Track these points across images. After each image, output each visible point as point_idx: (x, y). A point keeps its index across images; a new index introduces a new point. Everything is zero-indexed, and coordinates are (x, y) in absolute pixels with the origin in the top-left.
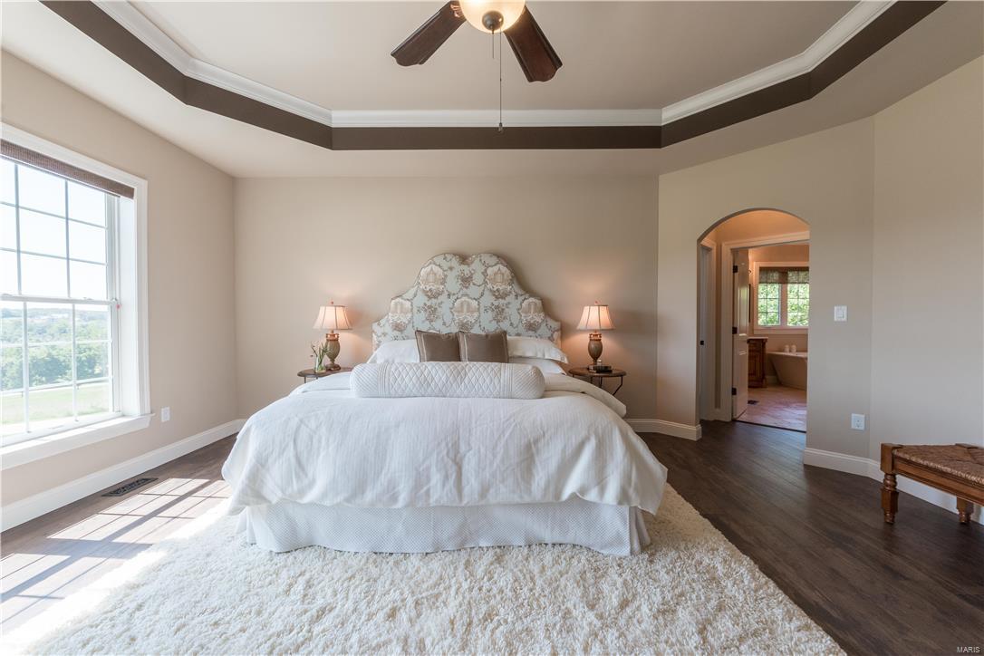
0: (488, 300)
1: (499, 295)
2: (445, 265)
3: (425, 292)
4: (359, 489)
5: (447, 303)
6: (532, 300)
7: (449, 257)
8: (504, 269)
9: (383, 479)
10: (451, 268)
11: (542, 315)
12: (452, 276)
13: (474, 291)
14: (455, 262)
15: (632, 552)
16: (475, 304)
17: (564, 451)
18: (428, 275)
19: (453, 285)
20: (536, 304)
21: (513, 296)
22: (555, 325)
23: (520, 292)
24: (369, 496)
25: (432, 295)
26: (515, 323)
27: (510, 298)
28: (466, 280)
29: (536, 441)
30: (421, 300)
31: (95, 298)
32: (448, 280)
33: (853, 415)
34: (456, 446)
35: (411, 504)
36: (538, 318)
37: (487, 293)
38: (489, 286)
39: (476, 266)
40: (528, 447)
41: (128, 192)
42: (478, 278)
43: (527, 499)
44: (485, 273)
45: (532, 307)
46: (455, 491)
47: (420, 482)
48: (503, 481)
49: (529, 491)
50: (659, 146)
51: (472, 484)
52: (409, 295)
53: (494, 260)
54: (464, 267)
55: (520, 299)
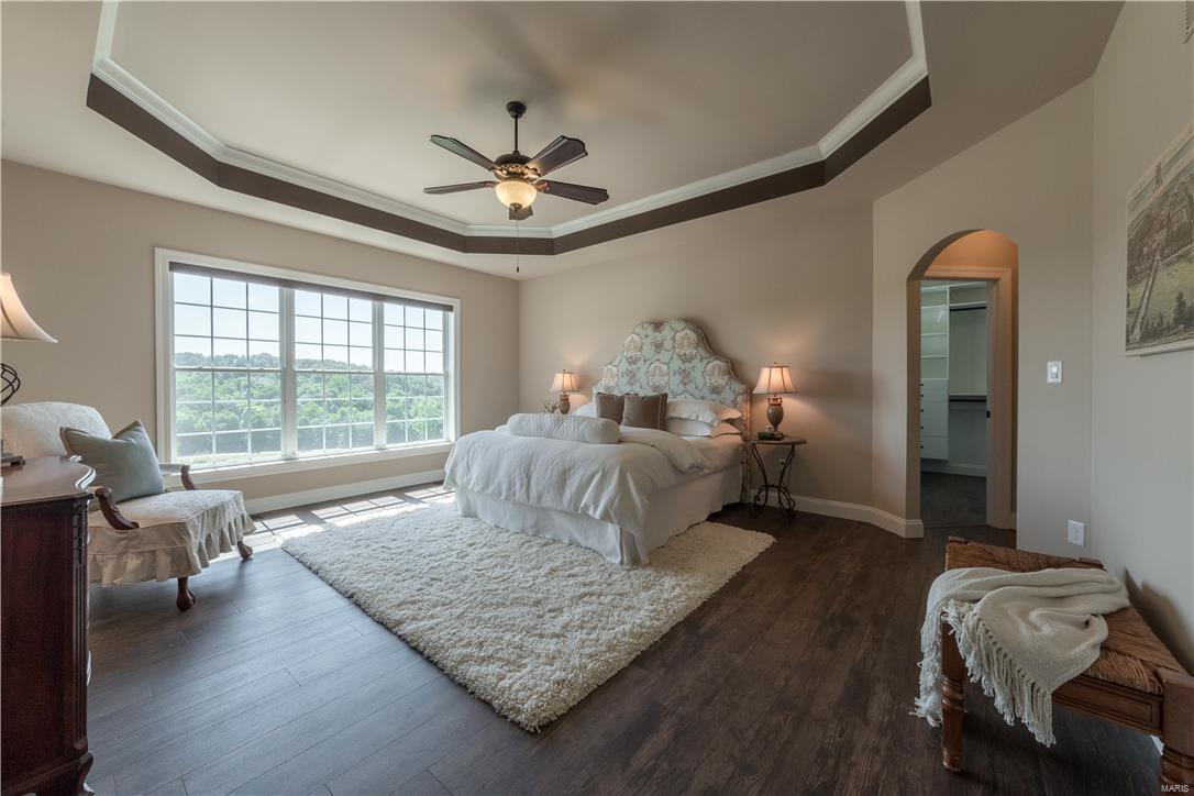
0: (677, 364)
1: (686, 359)
2: (643, 333)
3: (627, 359)
4: (486, 485)
5: (644, 368)
6: (716, 362)
7: (646, 326)
8: (691, 334)
9: (496, 482)
10: (646, 336)
11: (727, 377)
12: (647, 342)
13: (665, 356)
14: (650, 331)
15: (622, 563)
16: (665, 368)
17: (582, 478)
18: (630, 342)
19: (648, 351)
20: (719, 368)
21: (698, 360)
22: (738, 387)
23: (705, 355)
24: (490, 490)
25: (633, 361)
26: (700, 386)
27: (696, 362)
28: (658, 346)
29: (569, 469)
30: (625, 366)
31: (437, 372)
32: (645, 347)
33: (1070, 522)
34: (529, 466)
35: (507, 498)
36: (722, 381)
37: (675, 357)
38: (677, 351)
39: (667, 332)
40: (564, 472)
41: (450, 308)
42: (668, 344)
43: (560, 508)
44: (673, 339)
45: (716, 369)
46: (525, 495)
47: (511, 486)
48: (548, 492)
49: (561, 502)
50: (823, 183)
51: (534, 493)
52: (616, 363)
53: (683, 324)
54: (657, 334)
55: (705, 361)
